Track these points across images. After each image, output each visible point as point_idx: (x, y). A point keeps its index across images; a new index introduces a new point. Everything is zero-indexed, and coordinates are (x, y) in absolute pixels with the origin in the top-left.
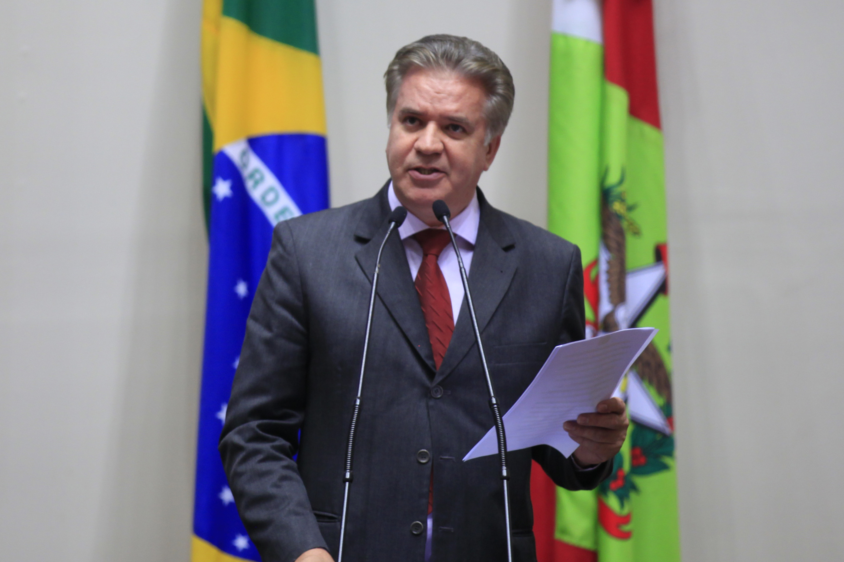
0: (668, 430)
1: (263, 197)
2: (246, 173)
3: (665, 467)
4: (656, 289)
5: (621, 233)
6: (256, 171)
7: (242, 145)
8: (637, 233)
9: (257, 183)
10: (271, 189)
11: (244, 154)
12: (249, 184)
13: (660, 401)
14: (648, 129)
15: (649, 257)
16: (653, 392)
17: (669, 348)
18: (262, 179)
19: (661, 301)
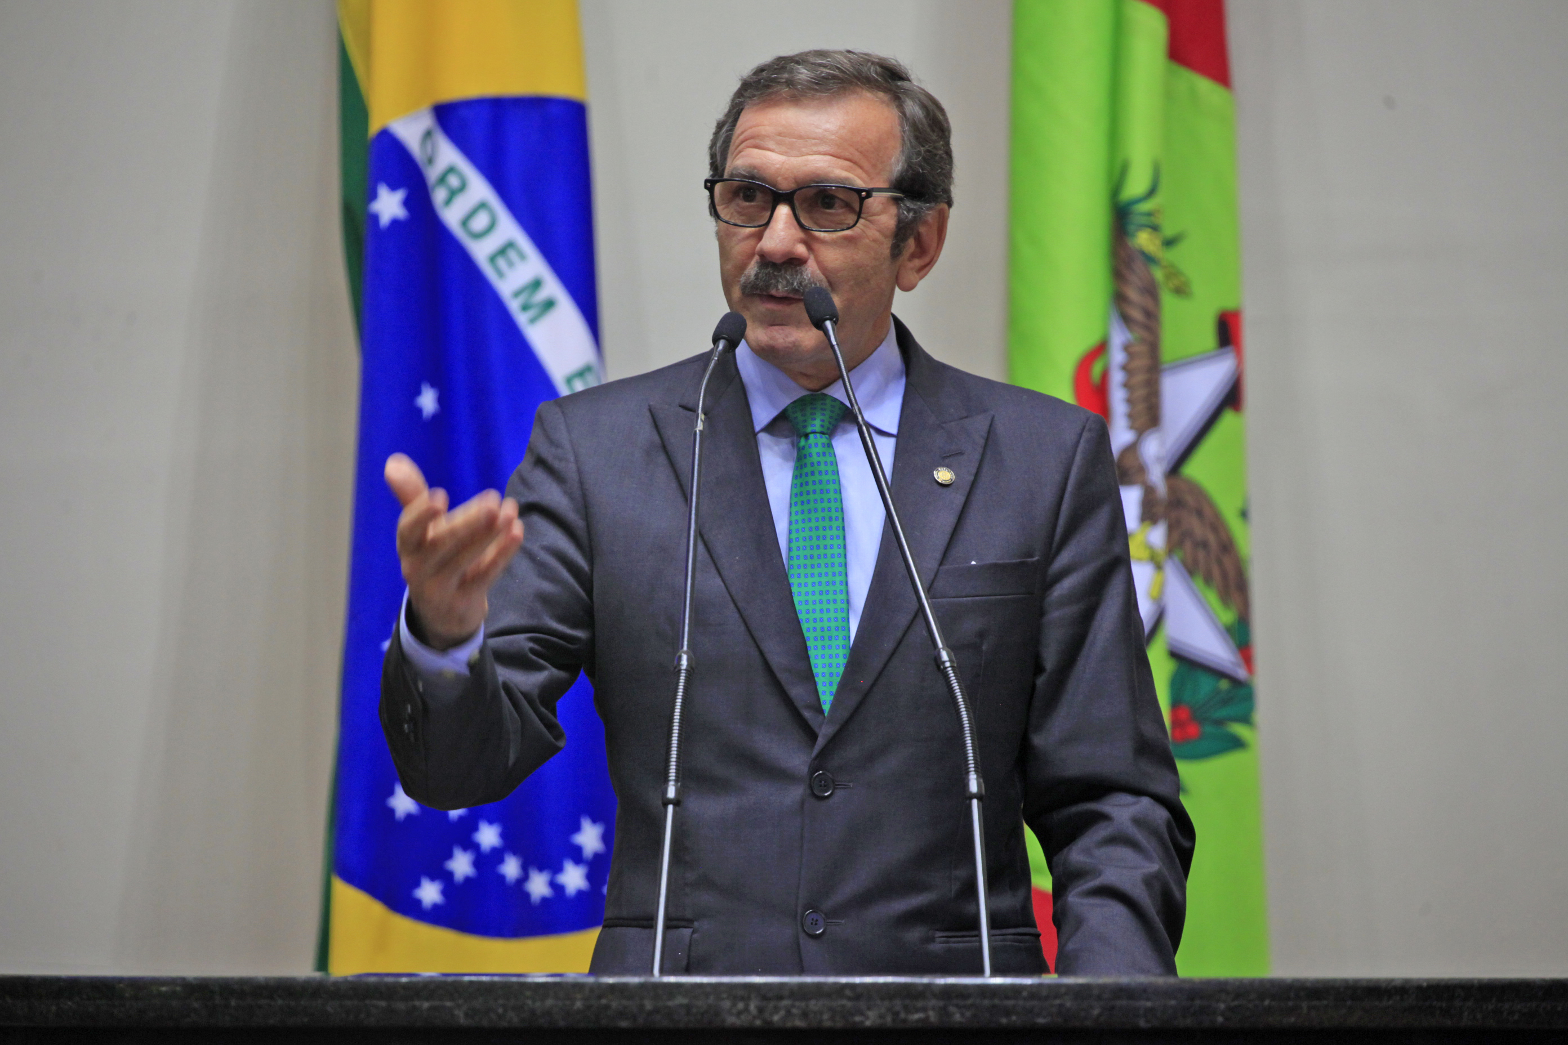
0: (1241, 673)
1: (465, 222)
2: (432, 174)
3: (1237, 744)
4: (1221, 397)
5: (1151, 291)
6: (451, 170)
7: (427, 121)
8: (1181, 291)
9: (453, 194)
10: (482, 206)
11: (428, 134)
12: (439, 196)
13: (1227, 617)
14: (1204, 86)
15: (1207, 337)
16: (1212, 598)
17: (1244, 514)
18: (463, 187)
19: (1229, 419)
